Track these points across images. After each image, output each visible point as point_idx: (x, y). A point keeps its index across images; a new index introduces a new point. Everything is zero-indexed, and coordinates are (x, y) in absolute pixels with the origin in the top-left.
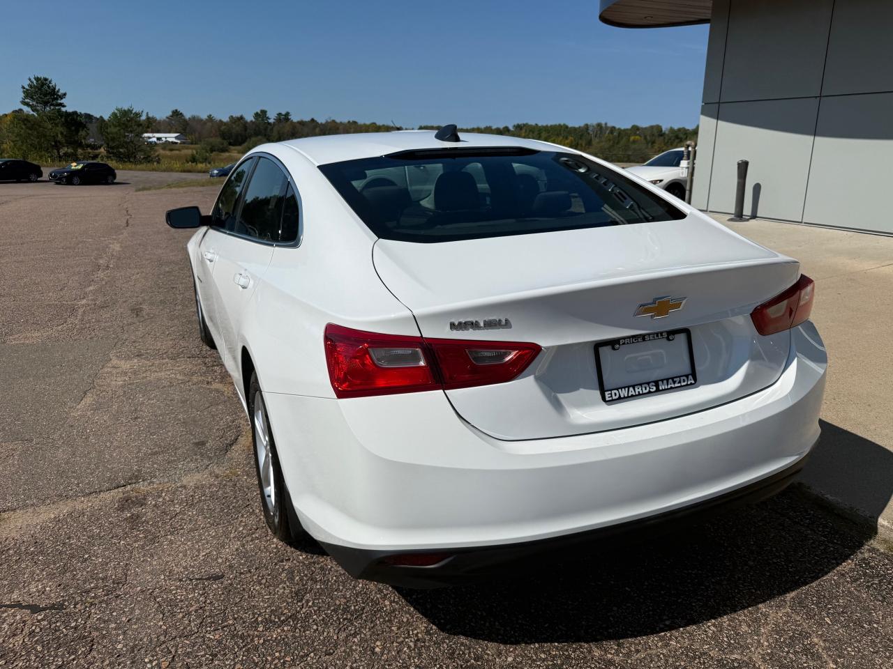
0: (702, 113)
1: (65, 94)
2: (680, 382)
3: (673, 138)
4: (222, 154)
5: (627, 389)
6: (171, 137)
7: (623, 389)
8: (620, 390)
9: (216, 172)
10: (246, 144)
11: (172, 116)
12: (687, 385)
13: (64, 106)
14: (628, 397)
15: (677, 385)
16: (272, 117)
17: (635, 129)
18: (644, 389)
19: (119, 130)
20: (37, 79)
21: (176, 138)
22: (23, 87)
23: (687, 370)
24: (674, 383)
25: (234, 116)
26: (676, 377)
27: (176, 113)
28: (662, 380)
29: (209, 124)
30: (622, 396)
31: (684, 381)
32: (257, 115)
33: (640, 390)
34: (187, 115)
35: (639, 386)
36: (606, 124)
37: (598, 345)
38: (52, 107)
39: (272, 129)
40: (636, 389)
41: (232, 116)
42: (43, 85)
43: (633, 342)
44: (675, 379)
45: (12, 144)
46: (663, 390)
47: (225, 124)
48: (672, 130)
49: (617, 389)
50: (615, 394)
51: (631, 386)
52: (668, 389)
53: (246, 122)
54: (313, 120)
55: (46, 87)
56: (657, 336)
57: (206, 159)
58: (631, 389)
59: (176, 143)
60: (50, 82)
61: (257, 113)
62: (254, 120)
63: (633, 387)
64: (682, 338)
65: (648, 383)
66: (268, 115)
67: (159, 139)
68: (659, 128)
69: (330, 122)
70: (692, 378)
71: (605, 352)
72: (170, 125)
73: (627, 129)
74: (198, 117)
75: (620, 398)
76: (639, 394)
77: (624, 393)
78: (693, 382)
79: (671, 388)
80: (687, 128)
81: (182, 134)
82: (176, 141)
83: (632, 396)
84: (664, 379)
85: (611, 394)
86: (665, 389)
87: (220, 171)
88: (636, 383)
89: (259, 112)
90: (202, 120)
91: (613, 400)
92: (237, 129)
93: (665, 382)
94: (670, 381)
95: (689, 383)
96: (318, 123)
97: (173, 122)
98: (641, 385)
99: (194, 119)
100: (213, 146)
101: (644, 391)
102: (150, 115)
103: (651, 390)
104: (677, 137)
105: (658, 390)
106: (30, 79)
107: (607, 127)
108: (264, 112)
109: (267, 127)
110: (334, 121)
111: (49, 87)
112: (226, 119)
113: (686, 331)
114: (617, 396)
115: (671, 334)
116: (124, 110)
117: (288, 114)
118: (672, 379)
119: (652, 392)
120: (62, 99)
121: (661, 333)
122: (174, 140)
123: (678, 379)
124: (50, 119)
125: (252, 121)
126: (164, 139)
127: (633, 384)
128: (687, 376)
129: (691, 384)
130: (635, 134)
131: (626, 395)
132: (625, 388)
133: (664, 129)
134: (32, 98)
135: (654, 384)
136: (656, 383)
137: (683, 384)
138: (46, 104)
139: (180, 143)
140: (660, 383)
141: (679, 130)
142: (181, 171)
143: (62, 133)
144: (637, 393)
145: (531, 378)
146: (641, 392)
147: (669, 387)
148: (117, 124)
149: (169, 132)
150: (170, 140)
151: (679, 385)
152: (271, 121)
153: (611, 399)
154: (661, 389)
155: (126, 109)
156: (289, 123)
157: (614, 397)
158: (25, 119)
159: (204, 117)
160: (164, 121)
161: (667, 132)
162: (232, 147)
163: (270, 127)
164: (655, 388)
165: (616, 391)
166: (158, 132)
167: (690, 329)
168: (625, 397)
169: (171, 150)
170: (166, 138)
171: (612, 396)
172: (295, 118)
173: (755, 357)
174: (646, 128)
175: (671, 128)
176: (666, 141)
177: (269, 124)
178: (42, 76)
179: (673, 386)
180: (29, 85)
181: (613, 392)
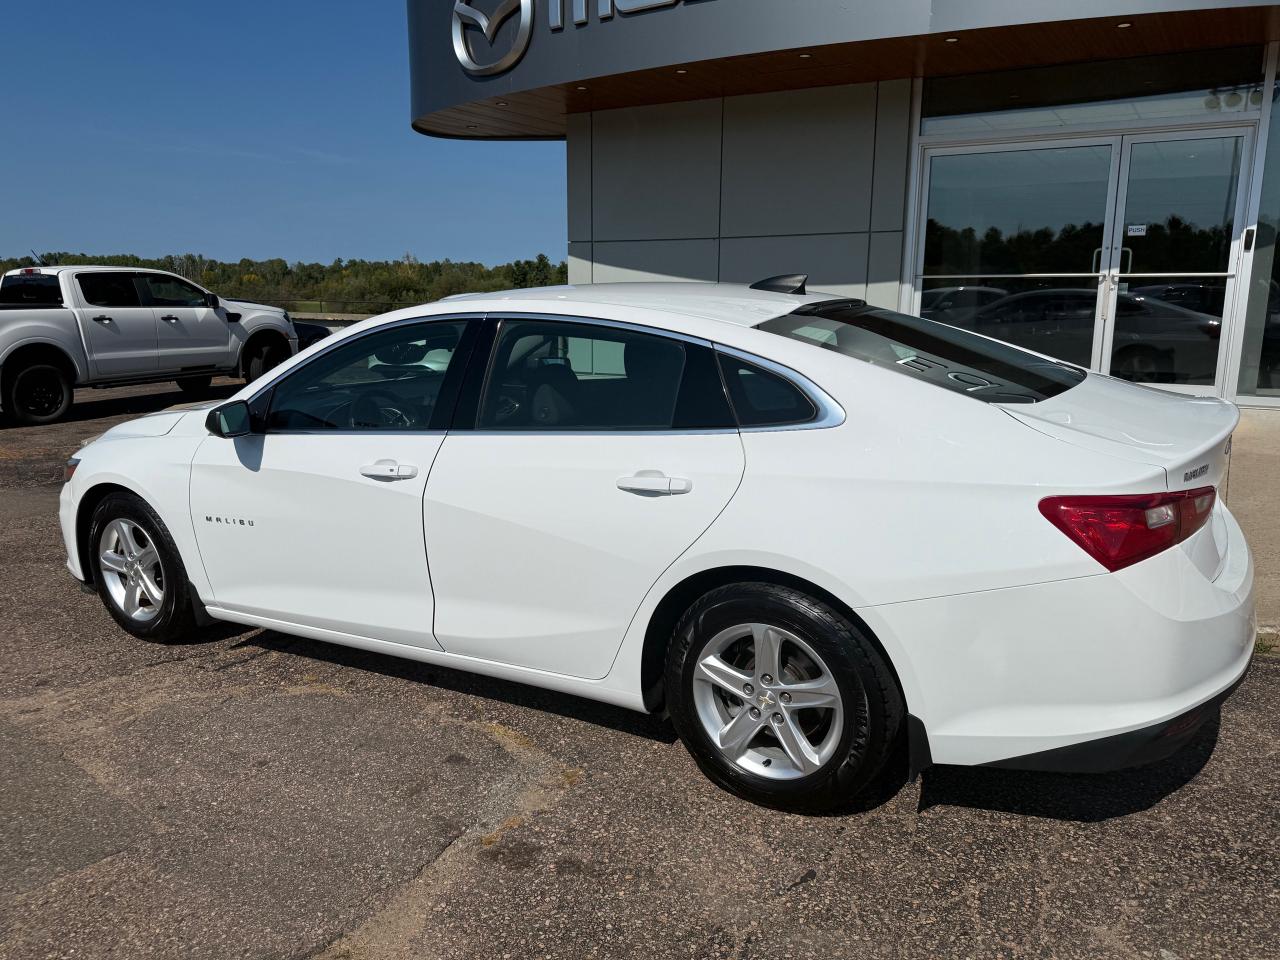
0: (570, 254)
3: (304, 278)
17: (247, 264)
36: (200, 256)
48: (301, 266)
68: (282, 263)
73: (235, 265)
80: (322, 264)
104: (310, 277)
107: (203, 262)
130: (249, 272)
133: (288, 266)
141: (312, 266)
161: (294, 270)
174: (262, 263)
175: (299, 263)
176: (295, 281)
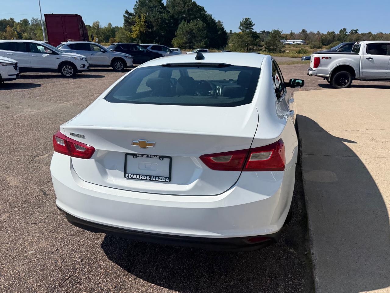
1: (254, 24)
2: (162, 179)
4: (318, 49)
5: (136, 175)
6: (299, 41)
7: (134, 175)
8: (133, 175)
9: (305, 58)
10: (330, 45)
11: (301, 32)
12: (165, 181)
13: (253, 29)
14: (136, 179)
15: (160, 180)
16: (348, 32)
18: (144, 177)
19: (272, 39)
20: (246, 19)
21: (301, 42)
22: (240, 22)
23: (168, 175)
24: (159, 179)
25: (330, 32)
26: (161, 177)
27: (304, 31)
28: (153, 176)
29: (317, 36)
30: (133, 178)
31: (164, 179)
32: (341, 31)
33: (142, 177)
34: (308, 32)
35: (142, 176)
37: (127, 155)
38: (249, 30)
39: (347, 38)
40: (140, 176)
41: (329, 32)
42: (247, 21)
43: (143, 157)
44: (160, 178)
45: (232, 44)
46: (153, 180)
47: (325, 35)
49: (132, 174)
50: (130, 176)
51: (138, 175)
52: (155, 181)
53: (335, 34)
54: (370, 33)
55: (248, 22)
56: (155, 157)
57: (305, 52)
58: (138, 176)
59: (300, 44)
60: (250, 20)
61: (341, 30)
62: (339, 33)
63: (139, 175)
64: (168, 160)
65: (147, 176)
66: (347, 31)
67: (294, 42)
69: (380, 34)
70: (169, 179)
71: (130, 158)
72: (300, 36)
74: (313, 32)
75: (132, 178)
76: (141, 179)
77: (134, 176)
78: (168, 181)
79: (157, 181)
81: (304, 40)
82: (301, 43)
83: (138, 179)
84: (155, 176)
85: (128, 175)
86: (154, 180)
87: (306, 57)
88: (141, 174)
89: (342, 29)
90: (314, 34)
91: (128, 178)
92: (329, 37)
93: (155, 177)
94: (157, 177)
95: (166, 181)
96: (372, 34)
97: (302, 35)
98: (143, 175)
99: (311, 33)
100: (315, 46)
101: (144, 179)
102: (292, 32)
103: (147, 179)
105: (150, 180)
106: (243, 19)
108: (345, 29)
109: (345, 37)
110: (382, 33)
111: (249, 22)
112: (325, 33)
113: (170, 158)
114: (131, 177)
115: (162, 158)
116: (275, 31)
117: (357, 30)
118: (158, 177)
119: (147, 180)
120: (253, 26)
121: (157, 156)
122: (300, 43)
123: (161, 178)
124: (247, 34)
125: (338, 34)
126: (296, 42)
127: (140, 174)
128: (166, 178)
129: (167, 182)
131: (135, 178)
132: (135, 174)
134: (242, 26)
135: (149, 177)
136: (150, 177)
137: (163, 180)
138: (247, 28)
139: (302, 44)
140: (152, 177)
142: (292, 57)
143: (250, 40)
144: (140, 178)
145: (93, 160)
146: (142, 178)
147: (156, 180)
148: (271, 36)
149: (299, 39)
150: (298, 43)
151: (161, 180)
152: (347, 34)
153: (128, 177)
154: (152, 179)
155: (276, 30)
156: (357, 34)
157: (129, 177)
158: (239, 35)
159: (316, 32)
160: (298, 34)
162: (323, 46)
163: (346, 36)
164: (149, 179)
165: (131, 175)
166: (294, 39)
167: (172, 157)
168: (134, 178)
169: (297, 47)
170: (297, 42)
171: (128, 176)
172: (360, 32)
173: (202, 178)
177: (346, 35)
178: (247, 17)
179: (158, 180)
180: (243, 21)
181: (129, 175)
